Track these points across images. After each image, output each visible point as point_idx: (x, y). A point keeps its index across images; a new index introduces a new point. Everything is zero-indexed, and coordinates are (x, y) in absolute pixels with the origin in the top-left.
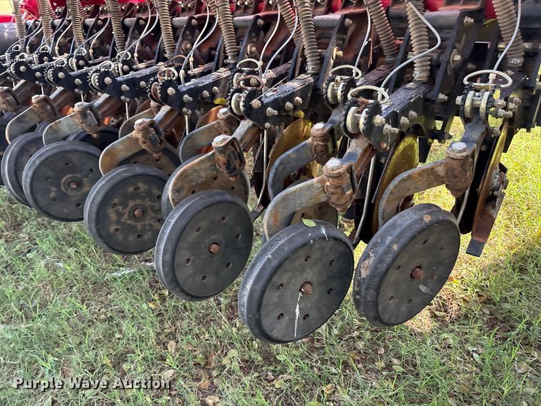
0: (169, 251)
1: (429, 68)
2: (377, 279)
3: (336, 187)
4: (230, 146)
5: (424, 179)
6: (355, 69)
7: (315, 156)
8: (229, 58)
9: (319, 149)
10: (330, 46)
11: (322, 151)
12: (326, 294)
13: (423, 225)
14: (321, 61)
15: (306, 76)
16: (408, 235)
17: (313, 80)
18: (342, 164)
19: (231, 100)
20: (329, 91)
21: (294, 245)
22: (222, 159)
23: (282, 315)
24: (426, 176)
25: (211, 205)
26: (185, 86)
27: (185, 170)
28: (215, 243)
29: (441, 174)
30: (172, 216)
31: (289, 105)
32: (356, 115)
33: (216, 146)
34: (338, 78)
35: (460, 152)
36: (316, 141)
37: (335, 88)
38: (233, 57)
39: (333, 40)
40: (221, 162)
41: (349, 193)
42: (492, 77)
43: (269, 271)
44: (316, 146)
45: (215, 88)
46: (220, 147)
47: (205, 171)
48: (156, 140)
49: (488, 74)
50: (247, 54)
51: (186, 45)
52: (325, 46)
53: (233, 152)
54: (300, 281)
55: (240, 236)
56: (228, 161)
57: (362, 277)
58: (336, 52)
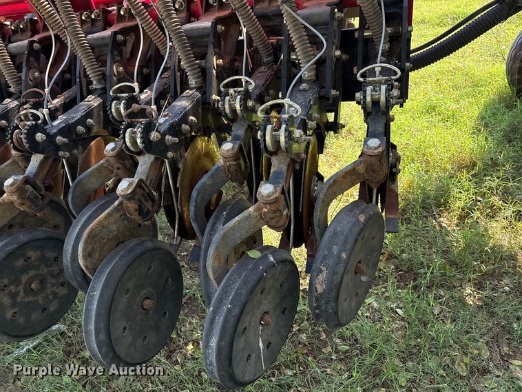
0: (103, 330)
1: (315, 66)
2: (335, 291)
3: (275, 212)
4: (138, 190)
5: (348, 180)
6: (244, 78)
7: (230, 176)
8: (94, 82)
9: (232, 169)
10: (209, 56)
11: (236, 170)
12: (282, 315)
13: (361, 226)
14: (203, 73)
15: (191, 92)
16: (351, 240)
17: (200, 95)
18: (275, 187)
19: (124, 138)
20: (227, 106)
21: (250, 285)
22: (132, 206)
23: (249, 356)
24: (349, 177)
25: (134, 261)
26: (53, 126)
27: (92, 229)
28: (147, 298)
29: (362, 172)
30: (93, 287)
31: (185, 127)
32: (274, 133)
33: (123, 193)
34: (231, 91)
35: (376, 148)
36: (229, 161)
37: (232, 102)
38: (99, 81)
39: (211, 50)
40: (132, 210)
41: (285, 213)
42: (378, 70)
43: (232, 321)
44: (229, 166)
45: (89, 120)
46: (128, 195)
47: (115, 223)
48: (36, 197)
49: (374, 68)
50: (115, 76)
51: (33, 74)
52: (203, 56)
53: (143, 195)
54: (259, 314)
55: (170, 279)
56: (140, 206)
57: (319, 292)
58: (216, 62)
